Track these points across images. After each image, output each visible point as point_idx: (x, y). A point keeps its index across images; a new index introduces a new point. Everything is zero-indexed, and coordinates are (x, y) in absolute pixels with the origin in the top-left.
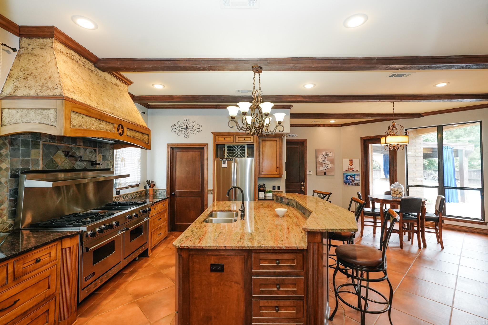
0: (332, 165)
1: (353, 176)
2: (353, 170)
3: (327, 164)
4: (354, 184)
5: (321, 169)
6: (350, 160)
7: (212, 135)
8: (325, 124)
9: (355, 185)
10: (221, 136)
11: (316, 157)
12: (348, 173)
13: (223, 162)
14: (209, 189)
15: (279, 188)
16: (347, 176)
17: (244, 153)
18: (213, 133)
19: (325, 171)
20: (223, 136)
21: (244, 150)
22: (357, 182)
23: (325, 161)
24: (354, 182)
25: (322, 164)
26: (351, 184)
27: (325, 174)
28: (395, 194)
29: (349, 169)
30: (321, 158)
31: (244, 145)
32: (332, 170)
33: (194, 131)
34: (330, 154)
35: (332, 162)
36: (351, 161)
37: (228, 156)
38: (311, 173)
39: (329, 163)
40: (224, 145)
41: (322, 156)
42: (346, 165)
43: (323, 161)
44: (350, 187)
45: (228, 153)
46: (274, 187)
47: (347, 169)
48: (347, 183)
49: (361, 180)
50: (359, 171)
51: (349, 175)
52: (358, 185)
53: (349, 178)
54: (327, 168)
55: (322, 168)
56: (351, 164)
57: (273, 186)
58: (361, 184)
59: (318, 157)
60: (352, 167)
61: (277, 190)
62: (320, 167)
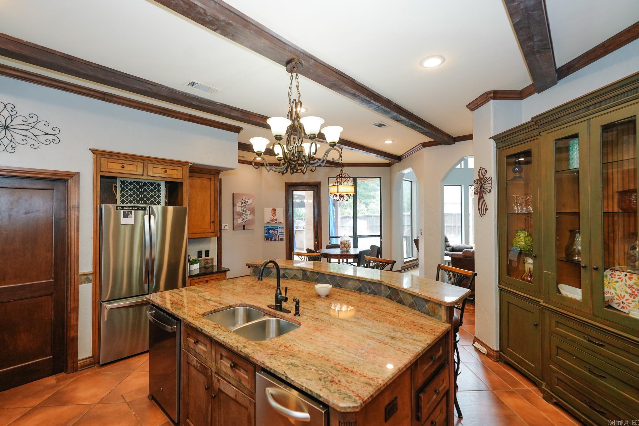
0: (252, 215)
1: (277, 229)
2: (276, 221)
3: (247, 215)
4: (277, 239)
5: (239, 221)
6: (272, 210)
7: (91, 156)
8: (246, 161)
9: (279, 240)
10: (115, 161)
11: (234, 205)
12: (270, 226)
13: (124, 213)
14: (81, 271)
15: (207, 253)
16: (269, 229)
17: (159, 197)
18: (93, 151)
19: (244, 224)
20: (120, 161)
21: (159, 191)
22: (281, 236)
23: (244, 211)
24: (277, 237)
25: (240, 215)
26: (273, 239)
27: (244, 228)
28: (345, 247)
29: (271, 220)
30: (240, 207)
31: (159, 182)
32: (252, 222)
33: (34, 138)
34: (250, 201)
35: (253, 212)
36: (274, 210)
37: (123, 202)
38: (227, 228)
39: (248, 212)
40: (115, 178)
41: (240, 203)
42: (268, 216)
43: (242, 210)
44: (272, 243)
45: (123, 195)
46: (200, 254)
47: (269, 221)
48: (268, 238)
49: (285, 233)
50: (283, 222)
51: (272, 228)
52: (282, 239)
53: (271, 231)
54: (247, 220)
55: (241, 219)
56: (274, 215)
57: (199, 252)
58: (285, 239)
59: (236, 205)
60: (275, 218)
61: (204, 256)
62: (239, 218)
